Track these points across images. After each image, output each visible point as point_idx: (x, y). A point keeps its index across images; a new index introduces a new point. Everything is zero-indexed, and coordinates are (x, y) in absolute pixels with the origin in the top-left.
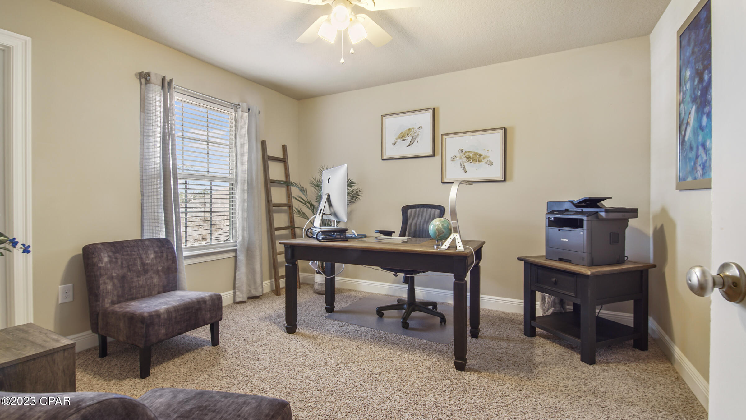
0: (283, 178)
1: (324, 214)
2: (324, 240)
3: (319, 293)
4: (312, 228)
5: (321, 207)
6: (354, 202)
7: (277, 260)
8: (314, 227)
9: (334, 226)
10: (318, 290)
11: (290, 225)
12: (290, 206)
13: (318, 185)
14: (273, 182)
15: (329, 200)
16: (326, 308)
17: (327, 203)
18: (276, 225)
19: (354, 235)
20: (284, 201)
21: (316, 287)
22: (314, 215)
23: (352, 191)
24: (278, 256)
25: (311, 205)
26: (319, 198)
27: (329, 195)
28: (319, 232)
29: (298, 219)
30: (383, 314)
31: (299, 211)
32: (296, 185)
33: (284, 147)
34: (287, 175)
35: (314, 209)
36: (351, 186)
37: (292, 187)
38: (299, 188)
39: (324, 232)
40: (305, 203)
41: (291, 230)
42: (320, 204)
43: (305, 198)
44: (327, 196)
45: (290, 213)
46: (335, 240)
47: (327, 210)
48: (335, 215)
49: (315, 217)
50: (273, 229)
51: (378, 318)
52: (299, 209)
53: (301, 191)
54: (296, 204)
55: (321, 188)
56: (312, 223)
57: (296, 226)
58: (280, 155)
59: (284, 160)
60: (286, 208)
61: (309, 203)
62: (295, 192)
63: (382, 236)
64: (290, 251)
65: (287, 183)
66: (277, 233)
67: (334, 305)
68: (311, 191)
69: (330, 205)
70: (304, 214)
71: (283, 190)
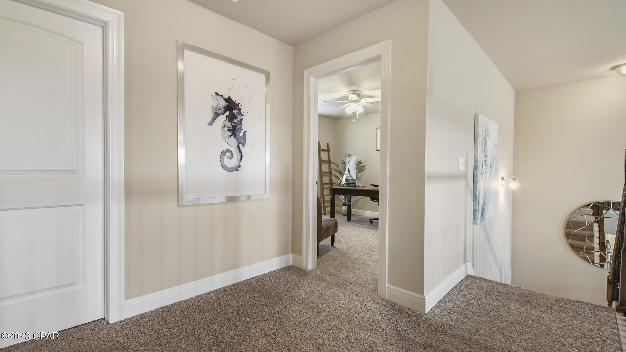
0: (327, 160)
1: (346, 176)
2: (346, 187)
3: (344, 215)
4: (342, 182)
5: (346, 173)
6: (362, 172)
7: (324, 199)
8: (343, 182)
9: (351, 181)
10: (343, 213)
11: (330, 182)
12: (330, 173)
13: (344, 163)
14: (323, 161)
15: (349, 170)
16: (347, 219)
17: (348, 172)
18: (324, 182)
19: (360, 185)
20: (328, 171)
21: (343, 212)
22: (342, 177)
23: (361, 166)
24: (325, 197)
25: (341, 172)
26: (345, 170)
27: (349, 168)
28: (344, 184)
29: (334, 180)
30: (373, 222)
31: (335, 176)
32: (334, 163)
33: (328, 144)
34: (329, 158)
35: (342, 174)
36: (360, 164)
37: (332, 164)
38: (335, 164)
39: (346, 184)
40: (338, 171)
41: (331, 185)
42: (345, 172)
43: (338, 169)
44: (348, 168)
45: (331, 177)
46: (351, 186)
47: (348, 175)
48: (351, 177)
49: (343, 178)
50: (323, 184)
51: (370, 224)
52: (335, 174)
53: (336, 166)
54: (333, 172)
55: (346, 165)
56: (341, 181)
57: (333, 183)
58: (326, 148)
59: (328, 151)
60: (328, 174)
61: (340, 172)
62: (333, 166)
63: (373, 187)
64: (332, 191)
65: (329, 162)
66: (325, 186)
67: (351, 218)
68: (341, 166)
69: (349, 172)
70: (337, 177)
71: (327, 165)
